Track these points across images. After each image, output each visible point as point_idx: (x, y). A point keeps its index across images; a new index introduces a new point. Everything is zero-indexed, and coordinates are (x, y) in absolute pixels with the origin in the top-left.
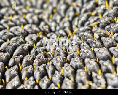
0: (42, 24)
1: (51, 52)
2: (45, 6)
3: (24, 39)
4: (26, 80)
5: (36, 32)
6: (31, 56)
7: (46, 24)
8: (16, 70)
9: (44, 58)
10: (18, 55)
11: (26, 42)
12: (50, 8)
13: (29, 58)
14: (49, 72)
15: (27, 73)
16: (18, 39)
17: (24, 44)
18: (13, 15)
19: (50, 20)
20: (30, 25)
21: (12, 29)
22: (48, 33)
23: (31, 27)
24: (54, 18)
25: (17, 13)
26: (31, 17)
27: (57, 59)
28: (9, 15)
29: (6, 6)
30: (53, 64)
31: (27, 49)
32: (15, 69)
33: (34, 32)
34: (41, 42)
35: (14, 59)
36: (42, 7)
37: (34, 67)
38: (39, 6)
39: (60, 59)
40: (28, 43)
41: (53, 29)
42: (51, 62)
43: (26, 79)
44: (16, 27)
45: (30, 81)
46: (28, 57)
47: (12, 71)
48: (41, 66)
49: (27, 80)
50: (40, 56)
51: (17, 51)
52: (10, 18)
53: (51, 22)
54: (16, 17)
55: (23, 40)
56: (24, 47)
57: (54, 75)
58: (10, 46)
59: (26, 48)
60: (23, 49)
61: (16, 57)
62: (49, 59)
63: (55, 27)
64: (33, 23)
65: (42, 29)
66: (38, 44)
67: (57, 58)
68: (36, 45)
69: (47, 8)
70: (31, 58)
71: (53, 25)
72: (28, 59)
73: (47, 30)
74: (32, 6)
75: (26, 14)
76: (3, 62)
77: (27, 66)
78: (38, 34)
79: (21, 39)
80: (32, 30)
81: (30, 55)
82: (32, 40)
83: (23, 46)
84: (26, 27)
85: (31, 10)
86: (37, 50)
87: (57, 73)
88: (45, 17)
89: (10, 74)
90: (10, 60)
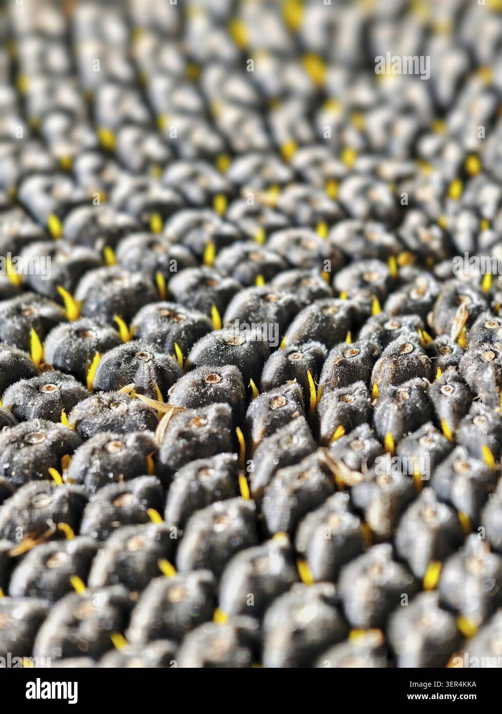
0: (414, 219)
1: (454, 333)
2: (428, 146)
3: (331, 281)
4: (340, 437)
5: (384, 254)
6: (362, 346)
7: (431, 222)
8: (296, 398)
9: (417, 352)
10: (304, 340)
11: (336, 294)
12: (452, 154)
13: (352, 352)
14: (444, 410)
15: (342, 409)
16: (304, 282)
17: (329, 302)
18: (282, 186)
19: (452, 206)
20: (355, 225)
21: (279, 240)
22: (438, 261)
23: (360, 233)
24: (469, 197)
25: (299, 178)
26: (364, 192)
27: (479, 355)
28: (268, 186)
29: (251, 150)
30: (460, 379)
31: (342, 320)
32: (289, 393)
33: (375, 253)
34: (408, 295)
35: (287, 356)
36: (413, 153)
37: (375, 389)
38: (399, 146)
39: (493, 356)
40: (349, 298)
41: (463, 241)
42: (451, 371)
43: (340, 431)
44: (294, 233)
45: (357, 439)
46: (348, 348)
47: (276, 398)
48: (407, 384)
49: (344, 437)
50: (403, 347)
51: (300, 323)
52: (272, 197)
53: (457, 214)
54: (296, 191)
55: (323, 285)
56: (330, 311)
57: (468, 417)
58: (269, 305)
59: (337, 317)
60: (327, 319)
61: (296, 348)
62: (443, 359)
63: (475, 236)
64: (373, 215)
65: (413, 243)
66: (394, 301)
67: (480, 352)
68: (382, 304)
69: (439, 152)
70: (361, 355)
71: (463, 225)
72: (348, 355)
73: (436, 245)
74: (368, 149)
75: (338, 180)
76: (239, 367)
77: (340, 385)
78: (392, 262)
79: (317, 281)
80: (368, 243)
81: (357, 343)
82: (364, 283)
83: (326, 307)
84: (341, 233)
85: (364, 164)
86: (388, 326)
87: (482, 412)
88: (427, 193)
89: (270, 409)
90: (268, 357)
